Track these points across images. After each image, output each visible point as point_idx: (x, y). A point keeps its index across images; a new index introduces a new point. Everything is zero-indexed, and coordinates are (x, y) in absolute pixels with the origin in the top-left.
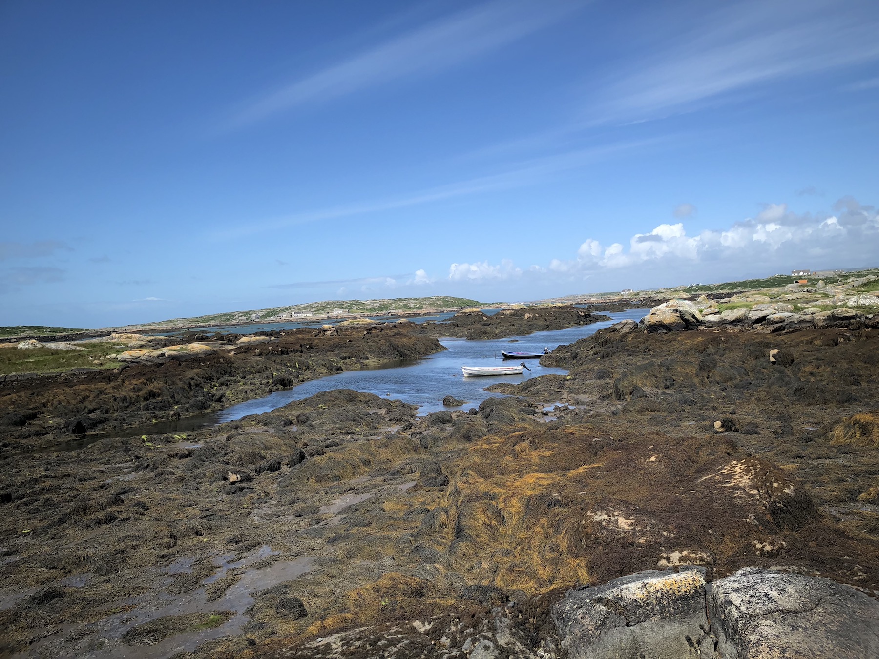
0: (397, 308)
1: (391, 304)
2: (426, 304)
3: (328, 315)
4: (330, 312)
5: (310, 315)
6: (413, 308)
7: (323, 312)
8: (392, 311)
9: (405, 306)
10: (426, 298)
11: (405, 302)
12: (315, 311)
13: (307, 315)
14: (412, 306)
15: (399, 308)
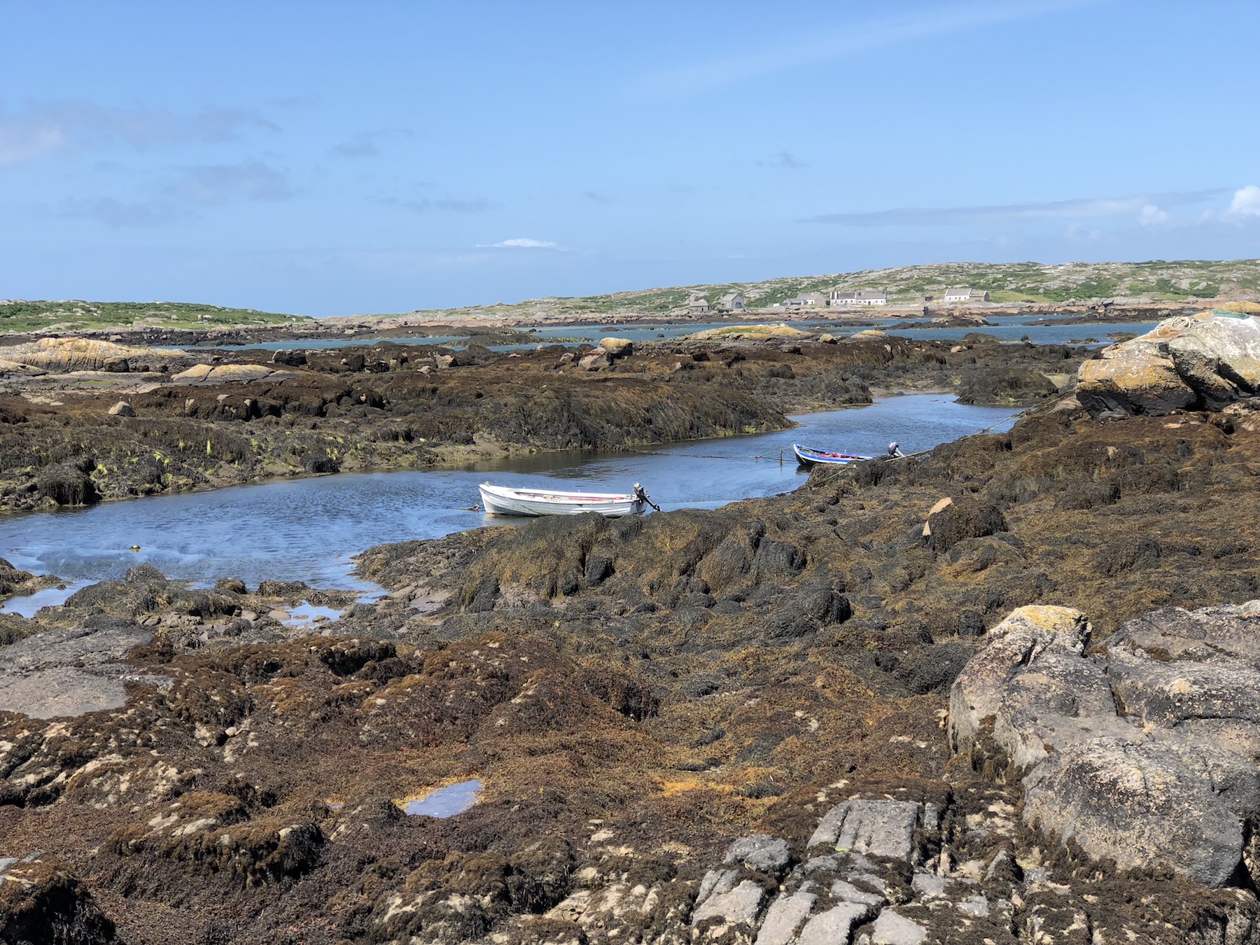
0: (1135, 291)
1: (1120, 278)
2: (1229, 281)
3: (928, 304)
4: (936, 295)
5: (879, 302)
6: (1186, 293)
7: (918, 294)
8: (1118, 300)
9: (1164, 286)
10: (1234, 264)
11: (1165, 274)
12: (900, 292)
13: (873, 301)
14: (1185, 284)
15: (1142, 291)
